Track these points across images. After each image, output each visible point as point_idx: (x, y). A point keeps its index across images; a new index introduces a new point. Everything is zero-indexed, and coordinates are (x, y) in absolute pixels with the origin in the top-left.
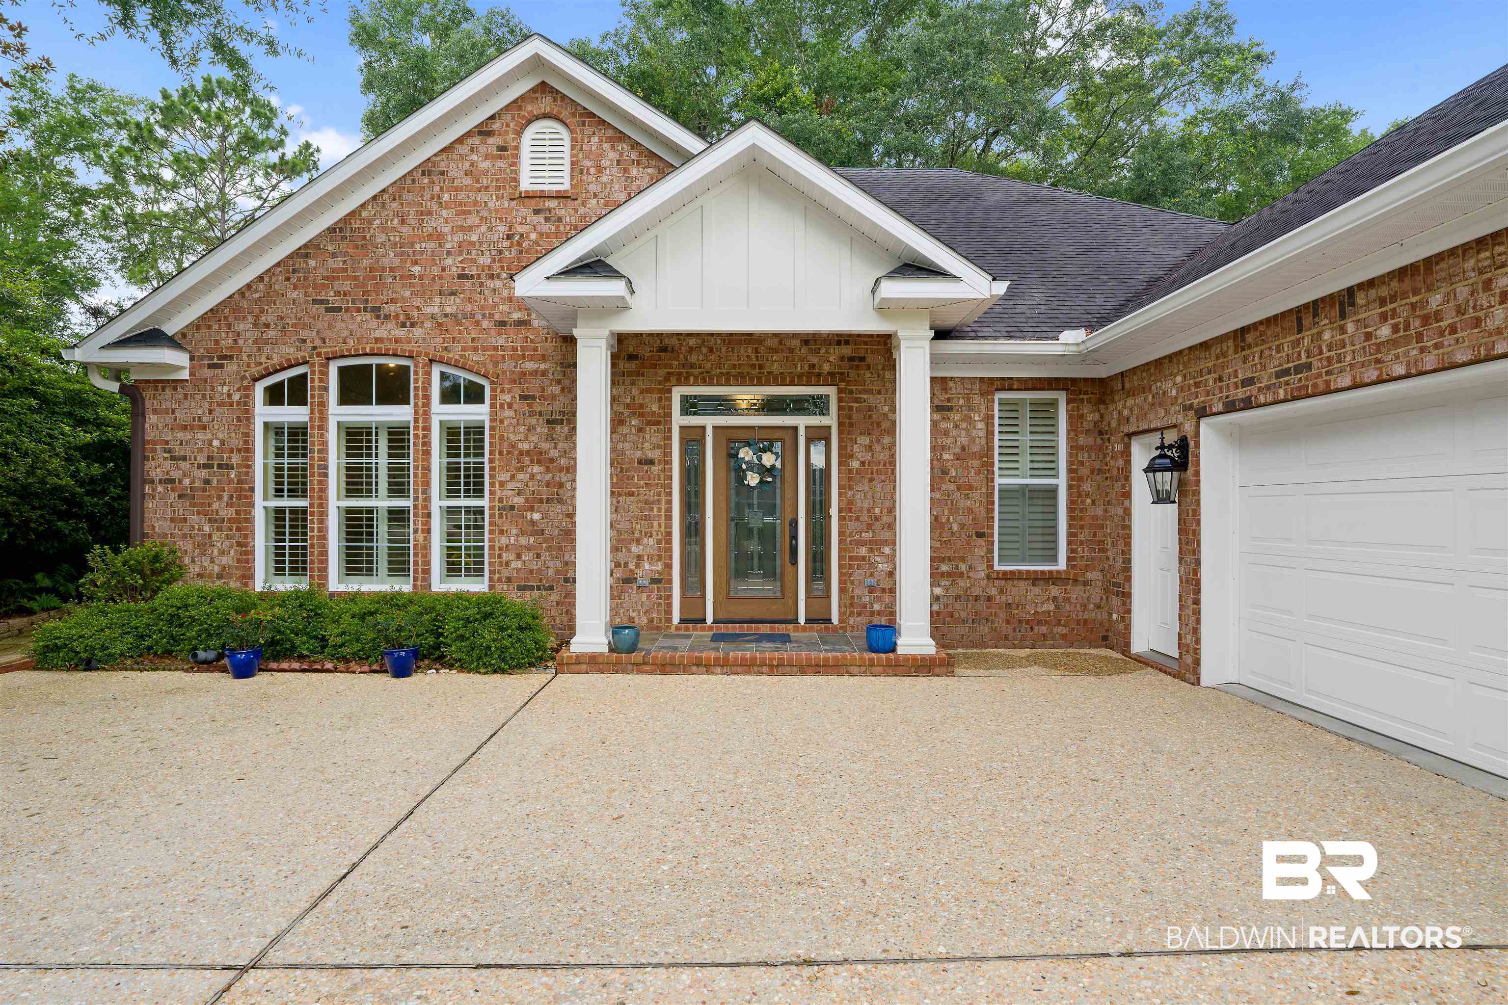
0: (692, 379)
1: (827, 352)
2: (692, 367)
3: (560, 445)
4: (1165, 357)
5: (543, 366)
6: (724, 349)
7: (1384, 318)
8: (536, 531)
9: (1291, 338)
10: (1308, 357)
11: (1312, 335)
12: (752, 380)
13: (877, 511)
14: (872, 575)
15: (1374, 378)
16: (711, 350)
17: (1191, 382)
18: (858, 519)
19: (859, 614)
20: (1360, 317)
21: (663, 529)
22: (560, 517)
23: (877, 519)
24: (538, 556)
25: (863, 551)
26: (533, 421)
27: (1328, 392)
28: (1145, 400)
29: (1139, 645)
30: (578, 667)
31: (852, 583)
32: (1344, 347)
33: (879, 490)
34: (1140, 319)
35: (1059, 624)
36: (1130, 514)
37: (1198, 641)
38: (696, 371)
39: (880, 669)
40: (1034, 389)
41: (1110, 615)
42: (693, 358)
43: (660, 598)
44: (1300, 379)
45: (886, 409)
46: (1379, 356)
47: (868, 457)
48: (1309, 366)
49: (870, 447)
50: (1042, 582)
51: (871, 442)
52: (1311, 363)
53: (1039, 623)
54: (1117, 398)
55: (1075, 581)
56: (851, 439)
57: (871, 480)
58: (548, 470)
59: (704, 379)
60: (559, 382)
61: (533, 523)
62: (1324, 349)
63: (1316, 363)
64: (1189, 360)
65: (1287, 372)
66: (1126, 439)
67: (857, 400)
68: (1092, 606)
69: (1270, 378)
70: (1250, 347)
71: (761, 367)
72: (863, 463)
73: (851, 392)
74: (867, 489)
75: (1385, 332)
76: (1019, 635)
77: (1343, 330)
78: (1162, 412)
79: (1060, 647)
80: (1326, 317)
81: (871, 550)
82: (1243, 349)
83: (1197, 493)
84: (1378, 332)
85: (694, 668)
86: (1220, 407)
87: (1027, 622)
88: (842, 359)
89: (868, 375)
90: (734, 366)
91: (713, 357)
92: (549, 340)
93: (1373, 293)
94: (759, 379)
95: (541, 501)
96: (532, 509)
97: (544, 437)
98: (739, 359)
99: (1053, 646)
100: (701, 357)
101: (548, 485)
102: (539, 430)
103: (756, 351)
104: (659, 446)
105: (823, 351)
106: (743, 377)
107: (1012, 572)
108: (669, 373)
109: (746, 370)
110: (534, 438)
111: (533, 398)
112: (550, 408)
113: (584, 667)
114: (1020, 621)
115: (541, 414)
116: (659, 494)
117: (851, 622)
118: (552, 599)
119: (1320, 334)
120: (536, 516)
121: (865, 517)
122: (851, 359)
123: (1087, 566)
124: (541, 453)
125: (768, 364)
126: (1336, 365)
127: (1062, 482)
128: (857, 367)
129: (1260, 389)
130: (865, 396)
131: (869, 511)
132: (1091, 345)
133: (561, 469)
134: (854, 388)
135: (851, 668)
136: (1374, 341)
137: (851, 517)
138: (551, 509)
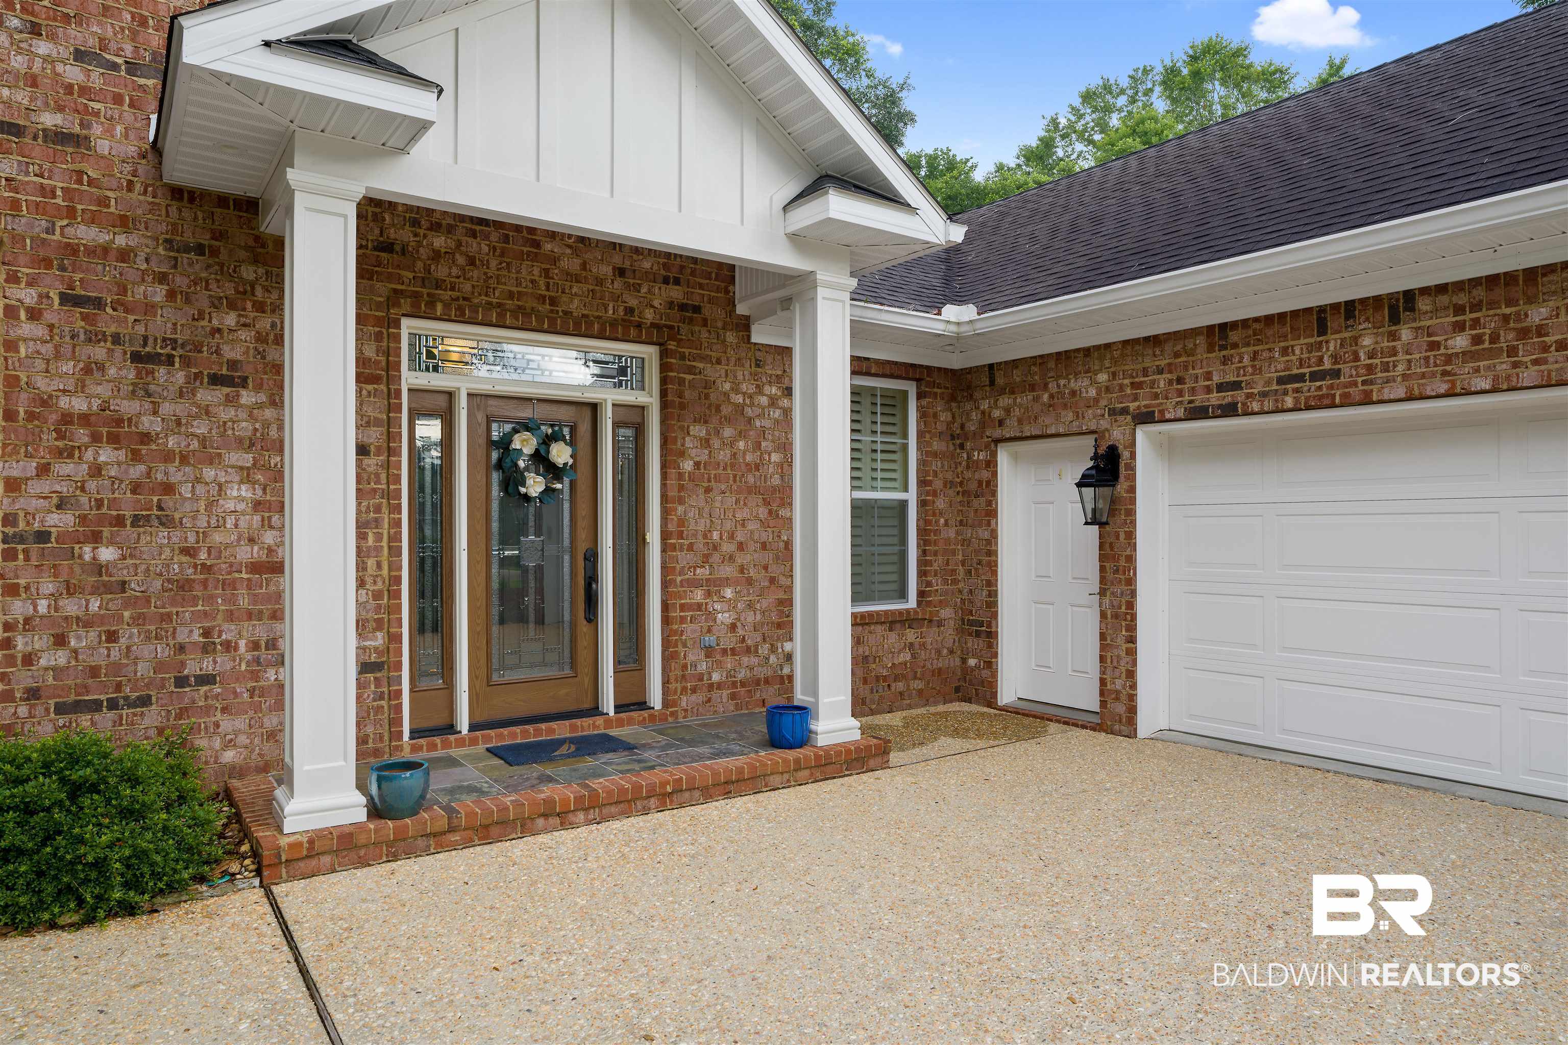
0: (439, 307)
1: (649, 291)
2: (437, 287)
3: (166, 408)
4: (1078, 350)
5: (121, 241)
6: (494, 263)
7: (1459, 327)
8: (105, 584)
9: (1306, 341)
10: (1335, 363)
11: (1343, 340)
12: (540, 320)
13: (715, 535)
14: (709, 631)
15: (1442, 391)
16: (472, 261)
17: (1127, 381)
18: (690, 547)
19: (694, 690)
20: (1422, 323)
21: (385, 572)
22: (167, 553)
23: (715, 548)
24: (112, 637)
25: (698, 596)
26: (99, 352)
27: (1370, 402)
28: (1036, 399)
29: (1007, 695)
30: (313, 862)
31: (685, 646)
32: (1395, 355)
33: (718, 504)
34: (1093, 300)
35: (915, 678)
36: (996, 538)
37: (1134, 686)
38: (447, 295)
39: (806, 773)
40: (892, 376)
41: (964, 661)
42: (441, 271)
43: (381, 698)
44: (1320, 388)
45: (727, 386)
46: (1449, 368)
47: (703, 456)
48: (1336, 374)
49: (707, 441)
50: (898, 625)
51: (708, 433)
52: (1339, 370)
53: (896, 679)
54: (977, 395)
55: (931, 621)
56: (682, 428)
57: (708, 490)
58: (136, 456)
59: (461, 310)
60: (162, 278)
61: (99, 568)
62: (1362, 356)
63: (1345, 368)
64: (1123, 356)
65: (1300, 378)
66: (993, 445)
67: (691, 370)
68: (945, 651)
69: (1268, 383)
70: (1235, 346)
71: (553, 302)
72: (697, 464)
73: (683, 357)
74: (702, 504)
75: (1461, 342)
76: (876, 696)
77: (1393, 336)
78: (1070, 416)
79: (917, 706)
80: (1367, 320)
81: (708, 594)
82: (1223, 348)
83: (1131, 513)
84: (1450, 342)
85: (540, 822)
86: (1180, 413)
87: (885, 678)
88: (671, 305)
89: (704, 335)
90: (511, 295)
91: (476, 274)
92: (138, 187)
93: (1444, 299)
94: (552, 321)
95: (119, 521)
96: (96, 539)
97: (126, 389)
98: (519, 284)
99: (910, 707)
100: (455, 271)
101: (136, 488)
102: (112, 372)
103: (546, 273)
104: (377, 423)
105: (644, 290)
106: (527, 315)
107: (870, 614)
108: (395, 291)
109: (530, 303)
110: (104, 390)
111: (98, 303)
112: (140, 329)
113: (326, 860)
114: (877, 678)
115: (117, 339)
116: (378, 509)
117: (684, 704)
118: (147, 722)
119: (1355, 340)
120: (107, 554)
121: (700, 545)
122: (683, 307)
123: (941, 601)
124: (119, 422)
125: (565, 298)
126: (1380, 375)
127: (912, 496)
128: (691, 320)
129: (1249, 396)
130: (701, 365)
131: (705, 536)
132: (982, 328)
133: (168, 456)
134: (687, 351)
135: (771, 778)
136: (1442, 351)
137: (682, 545)
138: (145, 539)
